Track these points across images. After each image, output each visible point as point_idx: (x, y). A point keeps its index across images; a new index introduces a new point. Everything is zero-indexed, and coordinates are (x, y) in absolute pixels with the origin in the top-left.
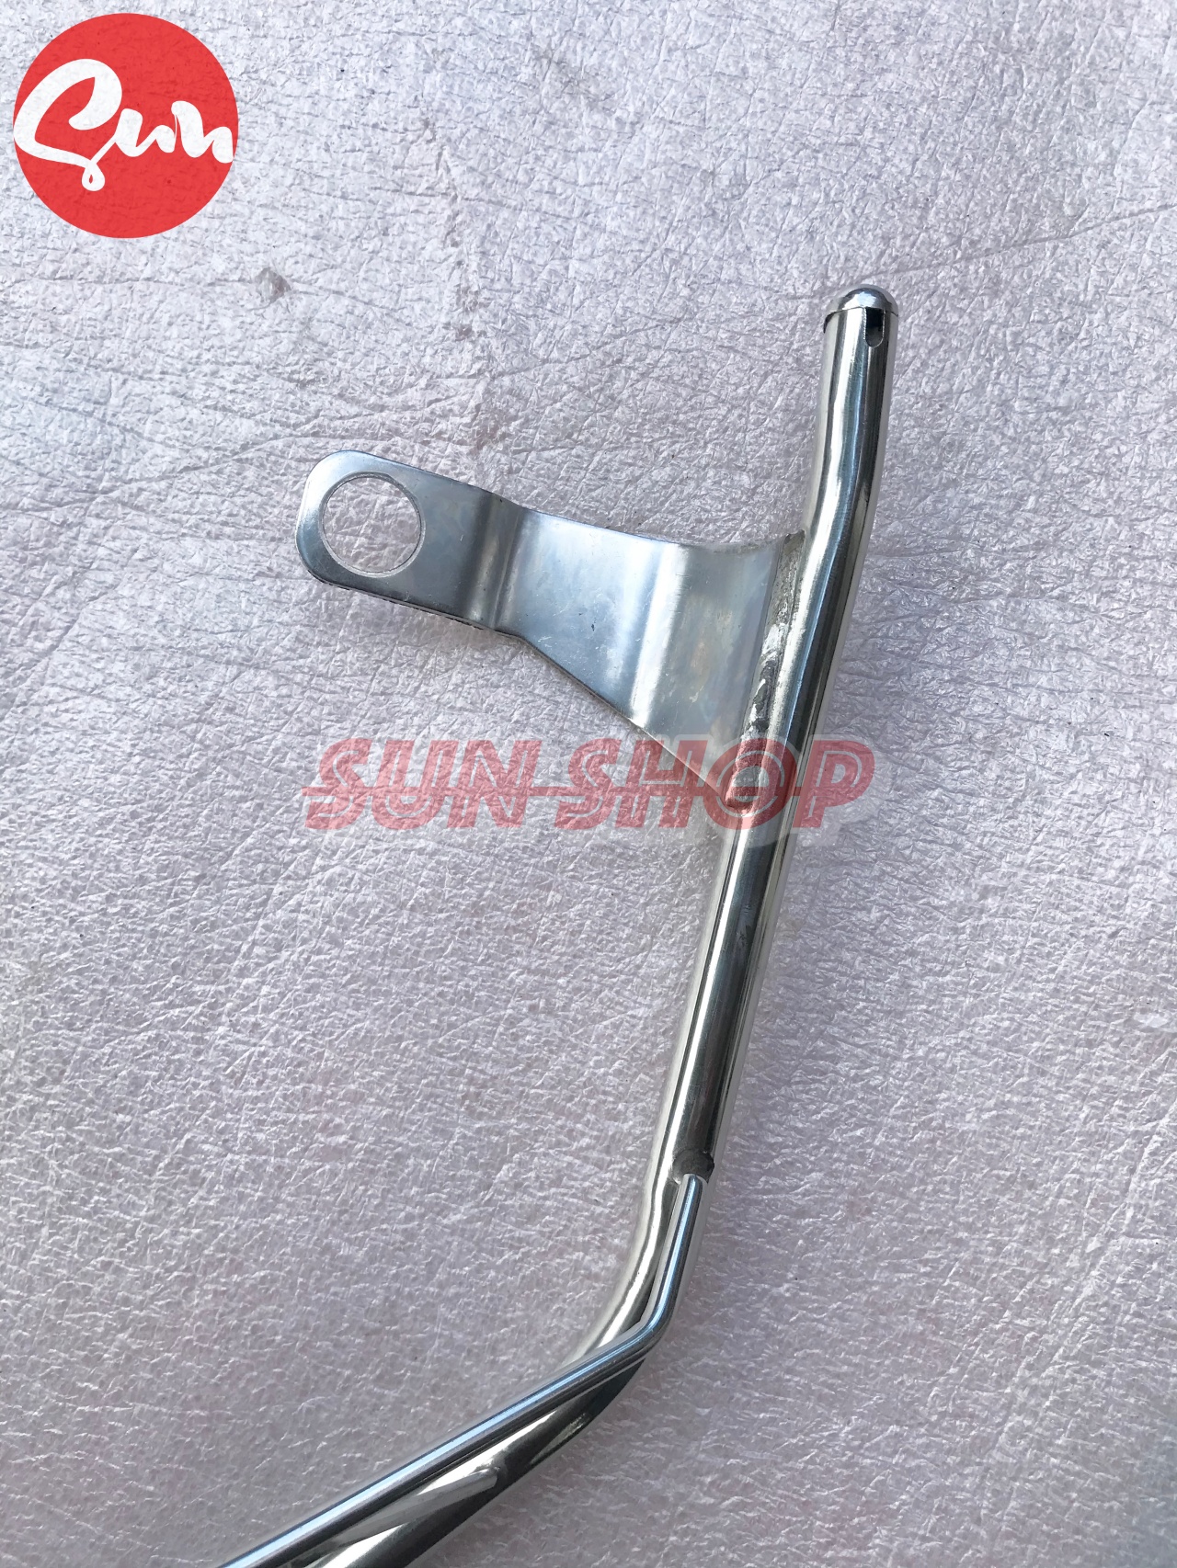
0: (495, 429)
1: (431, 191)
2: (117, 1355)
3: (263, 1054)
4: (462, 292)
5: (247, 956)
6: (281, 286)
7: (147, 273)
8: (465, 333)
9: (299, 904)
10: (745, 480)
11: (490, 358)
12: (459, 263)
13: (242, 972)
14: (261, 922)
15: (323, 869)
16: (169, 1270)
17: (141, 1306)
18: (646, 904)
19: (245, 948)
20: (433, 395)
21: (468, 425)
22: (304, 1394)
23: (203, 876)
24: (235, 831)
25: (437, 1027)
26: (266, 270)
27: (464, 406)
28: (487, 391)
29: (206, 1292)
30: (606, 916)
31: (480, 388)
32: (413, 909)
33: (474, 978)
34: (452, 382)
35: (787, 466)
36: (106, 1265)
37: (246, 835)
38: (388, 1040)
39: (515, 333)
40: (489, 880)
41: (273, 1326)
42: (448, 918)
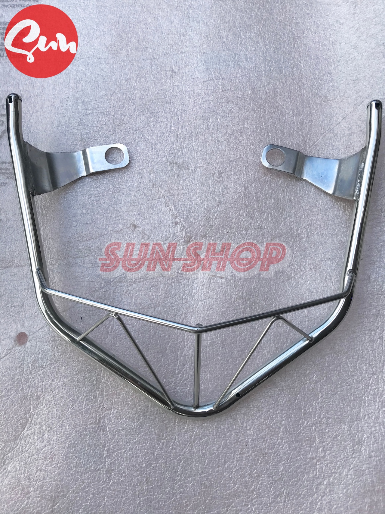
0: (190, 240)
1: (159, 198)
2: (182, 468)
3: (189, 390)
4: (173, 215)
5: (178, 369)
6: (135, 226)
7: (106, 233)
8: (176, 223)
9: (185, 354)
10: (244, 232)
11: (184, 226)
12: (170, 210)
13: (178, 374)
14: (178, 361)
15: (187, 345)
16: (186, 445)
17: (183, 455)
18: (258, 328)
19: (177, 368)
20: (174, 237)
21: (184, 241)
22: (225, 463)
23: (163, 355)
24: (166, 343)
25: (223, 370)
26: (131, 224)
27: (182, 237)
28: (186, 233)
29: (196, 447)
30: (250, 333)
31: (184, 233)
32: (209, 347)
33: (228, 357)
34: (177, 234)
35: (251, 226)
36: (172, 449)
37: (169, 343)
38: (214, 378)
39: (187, 219)
40: (222, 335)
41: (213, 449)
42: (217, 346)
